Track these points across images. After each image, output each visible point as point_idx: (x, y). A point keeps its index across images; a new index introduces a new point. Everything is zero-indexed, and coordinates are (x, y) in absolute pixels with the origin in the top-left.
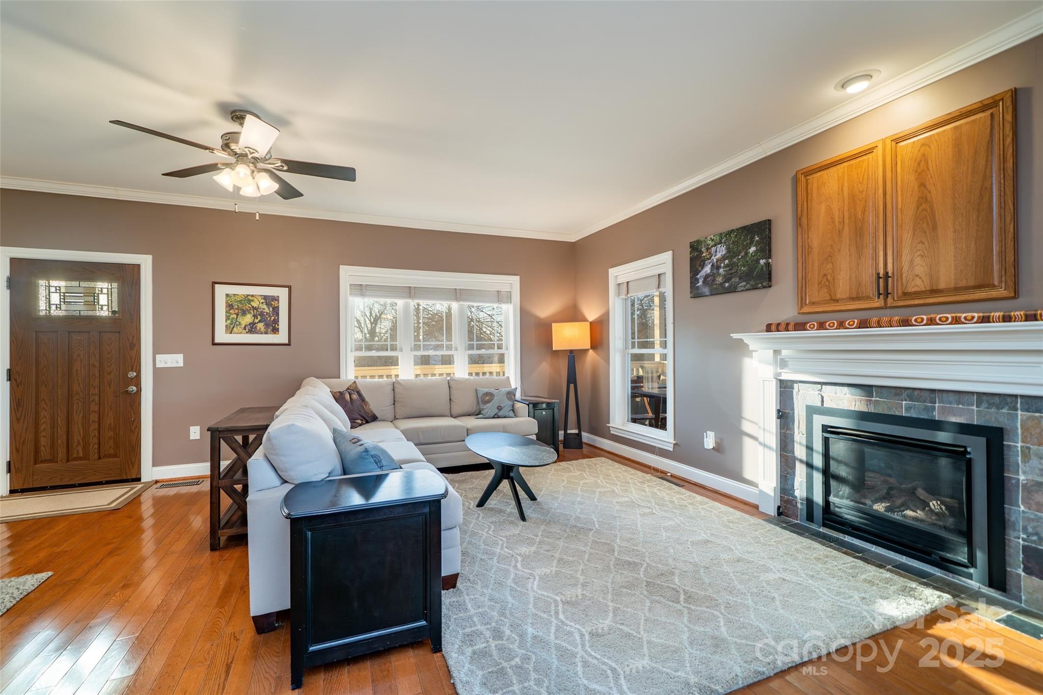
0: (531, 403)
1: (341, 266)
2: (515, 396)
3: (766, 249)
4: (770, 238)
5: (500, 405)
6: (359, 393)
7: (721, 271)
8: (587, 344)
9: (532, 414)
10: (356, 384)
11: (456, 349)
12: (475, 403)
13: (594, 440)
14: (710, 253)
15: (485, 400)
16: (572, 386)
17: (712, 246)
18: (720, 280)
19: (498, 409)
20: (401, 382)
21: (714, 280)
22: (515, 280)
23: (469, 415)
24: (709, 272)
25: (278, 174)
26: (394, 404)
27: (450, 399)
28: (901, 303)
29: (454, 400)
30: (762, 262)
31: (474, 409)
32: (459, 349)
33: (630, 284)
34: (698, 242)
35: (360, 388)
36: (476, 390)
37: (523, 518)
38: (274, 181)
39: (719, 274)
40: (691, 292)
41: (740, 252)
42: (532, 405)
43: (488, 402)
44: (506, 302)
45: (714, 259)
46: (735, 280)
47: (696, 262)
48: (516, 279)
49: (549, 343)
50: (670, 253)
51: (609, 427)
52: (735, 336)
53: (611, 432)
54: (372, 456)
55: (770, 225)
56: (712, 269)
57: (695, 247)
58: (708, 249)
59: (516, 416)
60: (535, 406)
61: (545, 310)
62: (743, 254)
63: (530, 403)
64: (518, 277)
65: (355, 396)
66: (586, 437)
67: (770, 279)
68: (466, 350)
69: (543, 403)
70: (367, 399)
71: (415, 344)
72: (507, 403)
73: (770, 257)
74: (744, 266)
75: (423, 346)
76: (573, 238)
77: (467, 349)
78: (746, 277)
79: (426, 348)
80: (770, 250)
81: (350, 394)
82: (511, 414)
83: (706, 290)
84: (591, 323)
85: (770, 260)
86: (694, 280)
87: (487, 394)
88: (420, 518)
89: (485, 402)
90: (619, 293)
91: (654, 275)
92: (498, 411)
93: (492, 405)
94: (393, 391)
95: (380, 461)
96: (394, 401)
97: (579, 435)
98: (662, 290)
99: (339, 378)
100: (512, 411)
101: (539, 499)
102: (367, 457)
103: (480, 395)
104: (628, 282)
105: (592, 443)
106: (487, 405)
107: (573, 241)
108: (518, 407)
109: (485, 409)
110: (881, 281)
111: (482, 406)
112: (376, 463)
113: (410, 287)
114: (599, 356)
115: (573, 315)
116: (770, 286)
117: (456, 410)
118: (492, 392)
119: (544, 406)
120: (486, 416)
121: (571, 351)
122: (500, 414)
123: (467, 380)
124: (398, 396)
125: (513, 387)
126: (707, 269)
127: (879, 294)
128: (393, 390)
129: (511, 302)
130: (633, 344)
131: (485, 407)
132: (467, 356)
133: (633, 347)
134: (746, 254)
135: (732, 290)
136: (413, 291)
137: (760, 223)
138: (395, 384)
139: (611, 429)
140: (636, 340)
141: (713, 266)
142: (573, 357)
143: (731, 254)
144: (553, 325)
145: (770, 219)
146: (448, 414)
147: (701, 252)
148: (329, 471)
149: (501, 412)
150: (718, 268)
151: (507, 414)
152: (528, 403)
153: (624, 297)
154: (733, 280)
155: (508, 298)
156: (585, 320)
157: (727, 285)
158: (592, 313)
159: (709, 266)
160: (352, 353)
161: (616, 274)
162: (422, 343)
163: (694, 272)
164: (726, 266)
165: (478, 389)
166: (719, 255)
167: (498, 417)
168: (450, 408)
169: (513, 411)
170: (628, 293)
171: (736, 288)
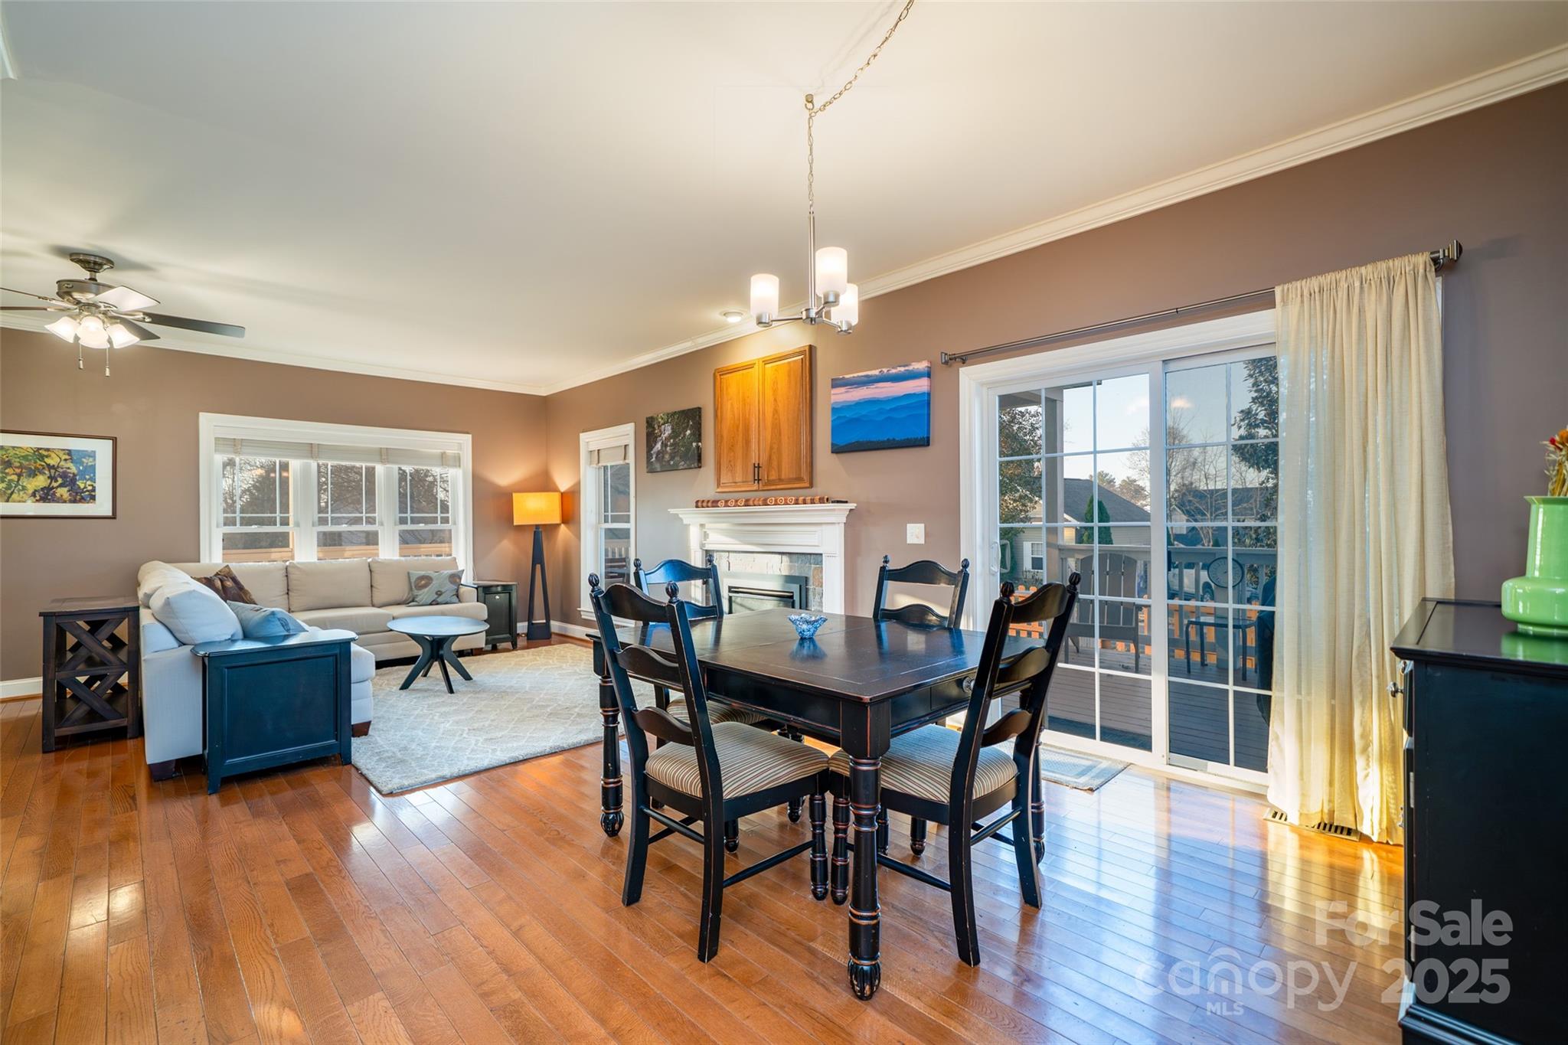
0: (480, 587)
1: (201, 414)
2: (460, 579)
3: (698, 435)
4: (700, 424)
5: (440, 589)
6: (234, 580)
7: (668, 448)
8: (556, 519)
9: (482, 599)
10: (229, 568)
11: (382, 524)
12: (406, 588)
13: (566, 629)
14: (660, 431)
15: (420, 585)
16: (538, 566)
17: (663, 424)
18: (667, 457)
19: (437, 593)
20: (298, 566)
21: (663, 457)
22: (467, 439)
23: (399, 604)
24: (660, 448)
25: (143, 326)
26: (288, 593)
27: (372, 586)
28: (766, 488)
29: (378, 587)
30: (694, 444)
31: (405, 596)
32: (385, 524)
33: (601, 453)
34: (652, 418)
35: (235, 573)
36: (408, 573)
37: (451, 691)
38: (135, 335)
39: (667, 452)
40: (647, 467)
41: (681, 433)
42: (481, 589)
43: (425, 586)
44: (455, 466)
45: (664, 436)
46: (677, 459)
47: (651, 437)
48: (469, 437)
49: (510, 517)
50: (632, 425)
51: (580, 611)
52: (672, 511)
53: (583, 617)
54: (279, 619)
55: (700, 412)
56: (662, 447)
57: (650, 422)
58: (659, 426)
59: (460, 601)
60: (485, 592)
61: (507, 475)
62: (682, 436)
63: (478, 587)
64: (470, 436)
65: (229, 583)
66: (555, 626)
67: (699, 460)
68: (395, 525)
69: (498, 586)
70: (246, 587)
71: (319, 518)
72: (450, 587)
73: (700, 441)
74: (683, 446)
75: (331, 520)
76: (543, 392)
77: (398, 523)
78: (685, 457)
79: (336, 521)
80: (700, 435)
81: (222, 581)
82: (455, 599)
83: (658, 466)
84: (562, 494)
85: (700, 444)
86: (649, 456)
87: (422, 578)
88: (331, 658)
89: (420, 587)
90: (591, 462)
91: (620, 446)
92: (436, 596)
93: (429, 590)
94: (286, 578)
95: (287, 625)
96: (288, 590)
97: (547, 625)
98: (627, 461)
99: (199, 562)
100: (455, 596)
101: (474, 678)
102: (273, 619)
103: (413, 580)
104: (599, 450)
105: (563, 633)
106: (423, 591)
107: (545, 395)
108: (464, 592)
109: (420, 595)
110: (756, 469)
111: (416, 592)
112: (283, 626)
113: (312, 444)
114: (569, 529)
115: (543, 483)
116: (700, 467)
117: (379, 597)
118: (430, 575)
119: (499, 589)
120: (421, 603)
121: (537, 526)
122: (439, 600)
123: (397, 562)
124: (293, 583)
125: (460, 569)
126: (659, 446)
127: (755, 480)
128: (287, 576)
129: (460, 466)
130: (606, 518)
131: (420, 592)
132: (397, 533)
133: (606, 521)
134: (685, 435)
135: (675, 468)
136: (315, 450)
137: (693, 409)
138: (289, 569)
139: (582, 613)
140: (610, 514)
141: (662, 443)
142: (540, 534)
143: (675, 434)
144: (514, 495)
145: (700, 406)
146: (368, 601)
147: (654, 429)
148: (232, 633)
149: (441, 597)
150: (666, 446)
151: (448, 600)
152: (476, 586)
153: (595, 466)
154: (676, 459)
155: (457, 461)
156: (555, 490)
157: (672, 463)
158: (564, 483)
159: (660, 443)
160: (219, 529)
161: (587, 440)
162: (329, 515)
163: (650, 447)
164: (672, 445)
165: (411, 571)
166: (666, 434)
167: (437, 604)
168: (372, 596)
169: (458, 597)
170: (599, 462)
171: (677, 466)
